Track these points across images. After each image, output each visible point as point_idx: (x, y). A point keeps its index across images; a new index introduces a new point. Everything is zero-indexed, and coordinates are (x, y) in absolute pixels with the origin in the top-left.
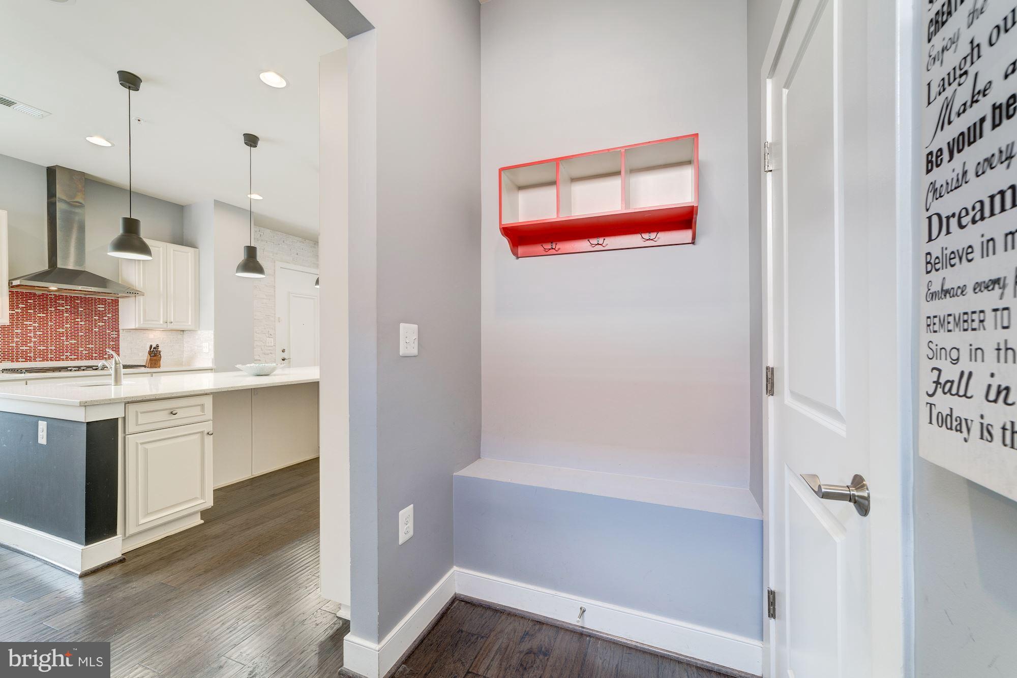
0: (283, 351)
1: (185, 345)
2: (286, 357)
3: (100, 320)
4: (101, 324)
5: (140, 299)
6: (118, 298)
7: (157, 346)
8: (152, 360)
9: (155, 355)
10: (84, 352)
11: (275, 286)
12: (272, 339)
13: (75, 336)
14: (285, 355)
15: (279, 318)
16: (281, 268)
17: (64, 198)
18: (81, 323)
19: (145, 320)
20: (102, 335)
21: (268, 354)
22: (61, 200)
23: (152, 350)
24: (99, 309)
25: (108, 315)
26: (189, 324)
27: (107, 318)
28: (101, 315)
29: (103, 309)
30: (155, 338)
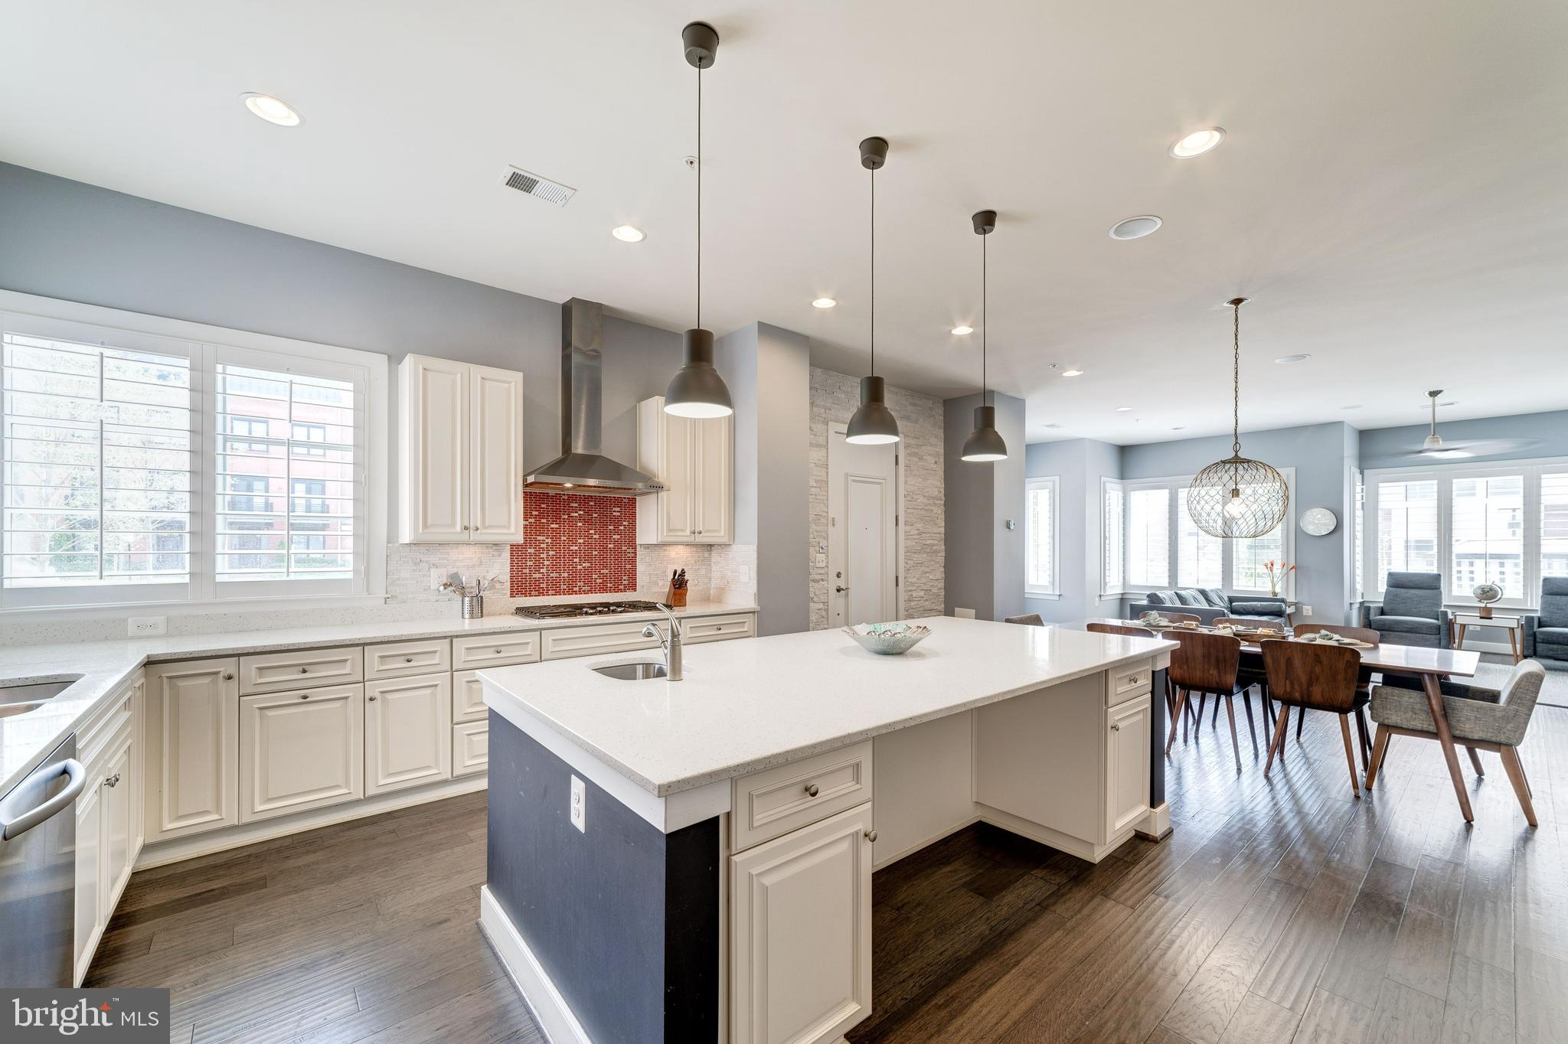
0: (839, 575)
1: (713, 569)
2: (843, 587)
3: (616, 531)
4: (616, 537)
5: (663, 494)
6: (635, 495)
7: (683, 572)
8: (677, 595)
9: (679, 588)
10: (598, 581)
11: (827, 465)
12: (824, 555)
13: (588, 558)
14: (842, 583)
15: (833, 519)
16: (836, 432)
17: (580, 346)
18: (595, 536)
19: (669, 530)
20: (618, 551)
21: (818, 581)
22: (578, 350)
23: (676, 577)
24: (614, 514)
25: (624, 523)
26: (720, 536)
27: (622, 528)
28: (617, 522)
29: (619, 514)
30: (679, 558)
